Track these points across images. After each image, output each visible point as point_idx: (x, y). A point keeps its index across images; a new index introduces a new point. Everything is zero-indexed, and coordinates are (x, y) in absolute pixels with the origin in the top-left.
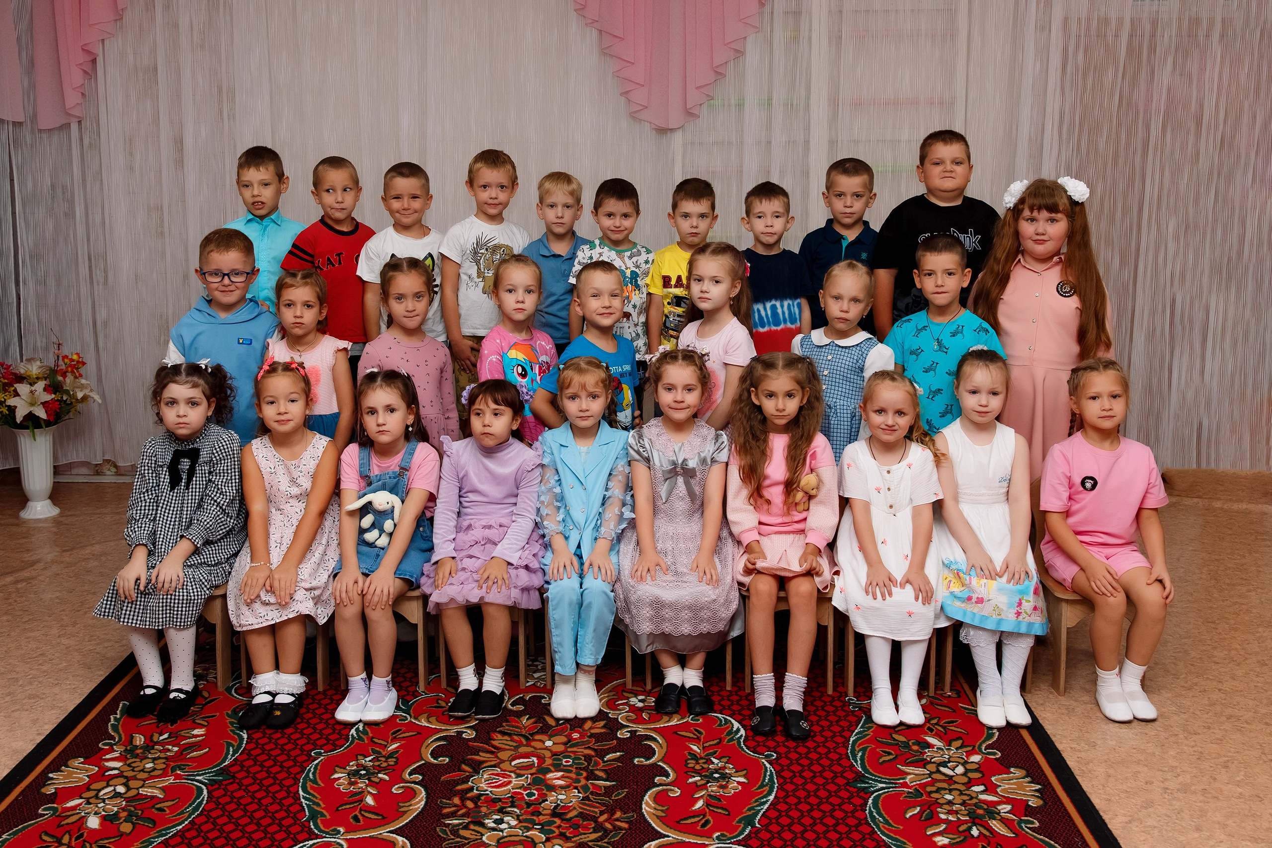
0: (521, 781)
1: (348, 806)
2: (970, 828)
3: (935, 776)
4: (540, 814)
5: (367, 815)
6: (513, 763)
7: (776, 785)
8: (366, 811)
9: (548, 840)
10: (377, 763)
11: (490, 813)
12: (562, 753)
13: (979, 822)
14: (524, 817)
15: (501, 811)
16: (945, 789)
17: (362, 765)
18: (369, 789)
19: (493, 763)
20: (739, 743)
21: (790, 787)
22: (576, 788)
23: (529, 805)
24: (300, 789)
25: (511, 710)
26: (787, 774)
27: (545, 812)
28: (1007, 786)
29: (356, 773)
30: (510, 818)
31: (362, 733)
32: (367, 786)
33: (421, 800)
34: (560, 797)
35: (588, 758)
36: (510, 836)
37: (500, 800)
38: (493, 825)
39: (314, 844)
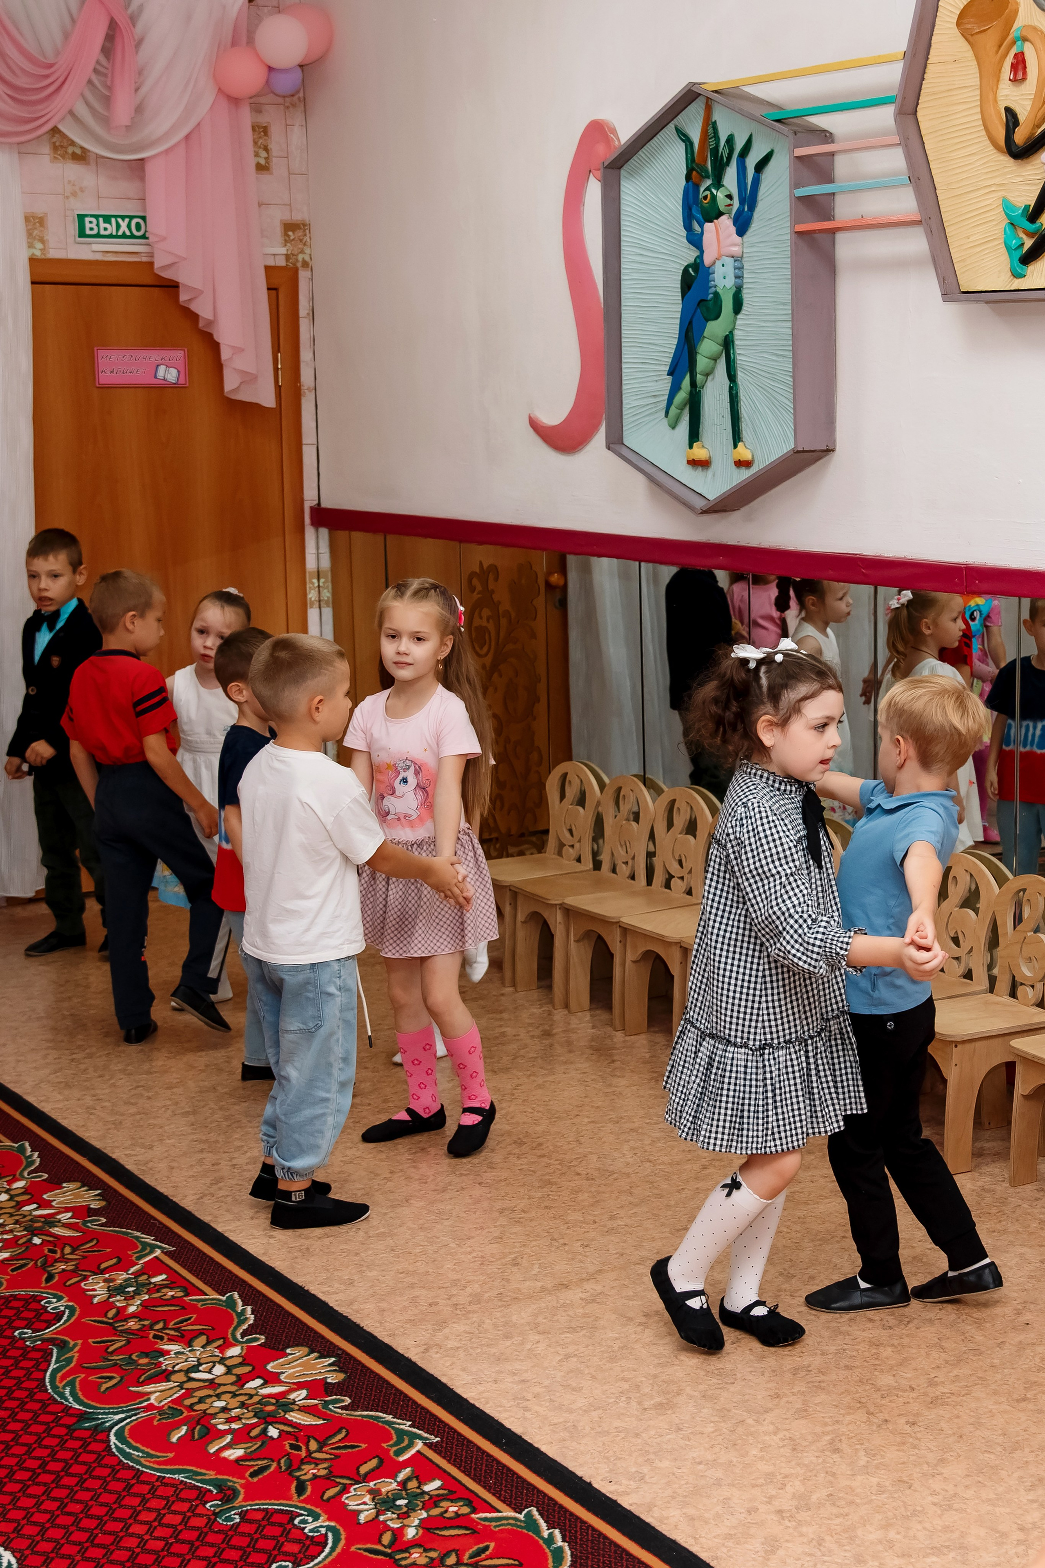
2: (265, 1431)
3: (187, 1386)
13: (274, 1420)
16: (210, 1396)
28: (292, 1371)
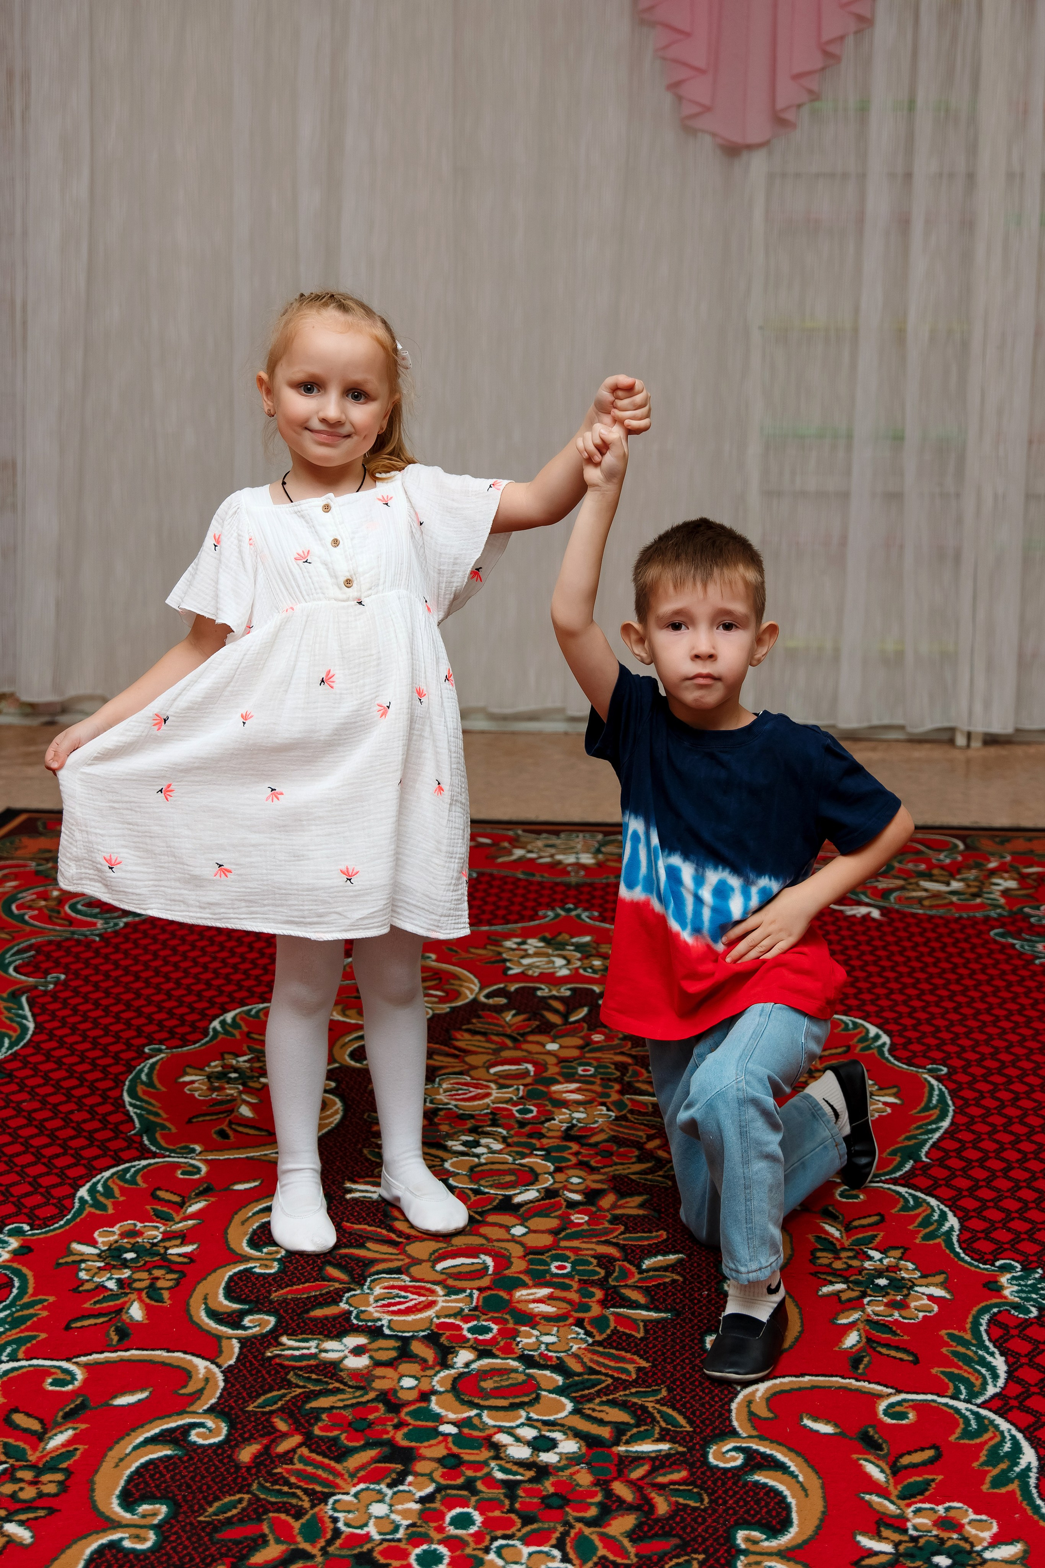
0: (508, 1093)
1: (208, 1118)
4: (543, 1136)
5: (240, 1129)
6: (492, 1071)
7: (951, 1108)
8: (240, 1125)
9: (558, 1170)
10: (257, 1065)
11: (455, 1133)
12: (575, 1059)
14: (515, 1139)
15: (474, 1130)
17: (232, 1066)
18: (244, 1097)
19: (457, 1070)
20: (881, 1053)
21: (974, 1111)
22: (603, 1104)
23: (522, 1124)
24: (125, 1095)
25: (484, 1006)
26: (968, 1094)
27: (550, 1134)
29: (222, 1076)
30: (491, 1140)
31: (230, 1026)
32: (241, 1092)
33: (336, 1112)
34: (576, 1115)
35: (622, 1067)
36: (493, 1163)
37: (472, 1117)
38: (462, 1148)
39: (149, 1165)
